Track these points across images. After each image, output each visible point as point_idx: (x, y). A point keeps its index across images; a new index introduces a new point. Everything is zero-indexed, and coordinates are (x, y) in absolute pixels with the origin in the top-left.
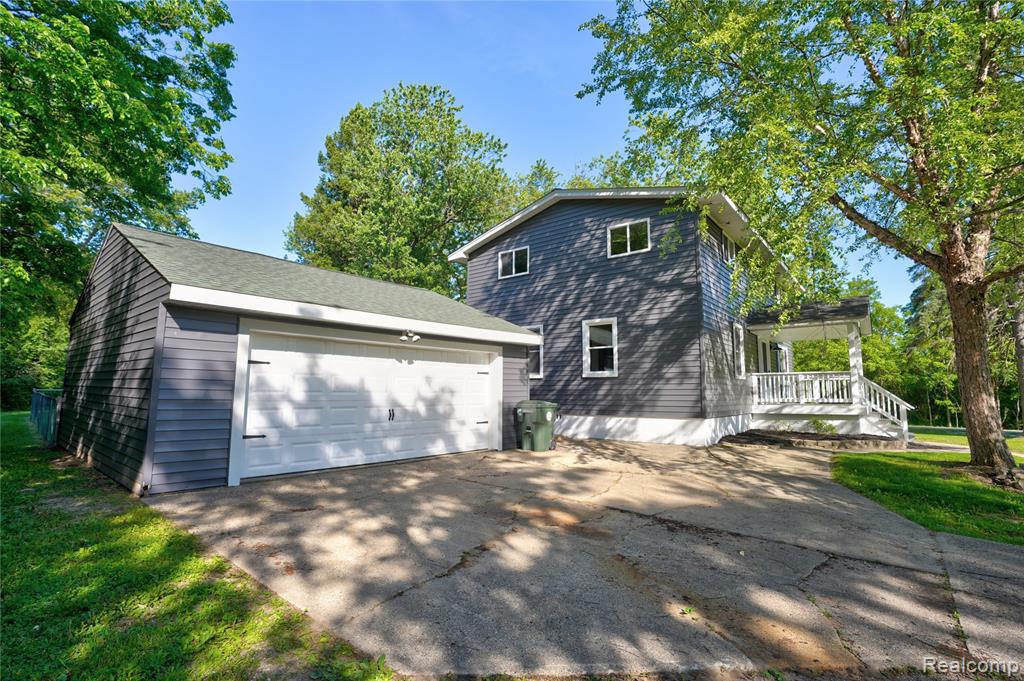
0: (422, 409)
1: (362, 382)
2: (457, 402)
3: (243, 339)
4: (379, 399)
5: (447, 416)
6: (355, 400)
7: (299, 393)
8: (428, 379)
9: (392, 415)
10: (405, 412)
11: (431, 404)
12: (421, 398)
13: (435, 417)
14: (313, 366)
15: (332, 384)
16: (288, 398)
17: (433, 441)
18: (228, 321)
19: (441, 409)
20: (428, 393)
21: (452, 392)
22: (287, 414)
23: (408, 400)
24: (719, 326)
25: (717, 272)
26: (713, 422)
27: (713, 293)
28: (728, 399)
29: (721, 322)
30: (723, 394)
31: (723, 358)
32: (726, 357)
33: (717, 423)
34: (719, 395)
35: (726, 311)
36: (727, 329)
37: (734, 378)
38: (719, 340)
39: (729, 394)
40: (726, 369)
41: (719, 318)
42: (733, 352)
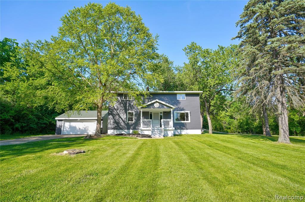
0: (83, 129)
1: (75, 126)
2: (89, 128)
3: (63, 122)
4: (78, 128)
5: (87, 130)
6: (75, 128)
7: (68, 127)
8: (85, 125)
9: (80, 129)
10: (81, 129)
11: (85, 129)
12: (83, 127)
13: (85, 130)
14: (70, 124)
15: (72, 126)
16: (67, 127)
17: (85, 133)
18: (61, 120)
19: (86, 129)
20: (84, 127)
21: (88, 127)
22: (67, 129)
23: (81, 128)
24: (118, 113)
25: (119, 103)
26: (112, 131)
27: (116, 107)
28: (121, 127)
29: (119, 112)
30: (118, 126)
31: (119, 119)
32: (122, 119)
33: (114, 131)
34: (116, 126)
35: (123, 109)
36: (123, 113)
37: (126, 123)
38: (117, 116)
39: (122, 126)
40: (121, 121)
41: (118, 111)
42: (127, 117)
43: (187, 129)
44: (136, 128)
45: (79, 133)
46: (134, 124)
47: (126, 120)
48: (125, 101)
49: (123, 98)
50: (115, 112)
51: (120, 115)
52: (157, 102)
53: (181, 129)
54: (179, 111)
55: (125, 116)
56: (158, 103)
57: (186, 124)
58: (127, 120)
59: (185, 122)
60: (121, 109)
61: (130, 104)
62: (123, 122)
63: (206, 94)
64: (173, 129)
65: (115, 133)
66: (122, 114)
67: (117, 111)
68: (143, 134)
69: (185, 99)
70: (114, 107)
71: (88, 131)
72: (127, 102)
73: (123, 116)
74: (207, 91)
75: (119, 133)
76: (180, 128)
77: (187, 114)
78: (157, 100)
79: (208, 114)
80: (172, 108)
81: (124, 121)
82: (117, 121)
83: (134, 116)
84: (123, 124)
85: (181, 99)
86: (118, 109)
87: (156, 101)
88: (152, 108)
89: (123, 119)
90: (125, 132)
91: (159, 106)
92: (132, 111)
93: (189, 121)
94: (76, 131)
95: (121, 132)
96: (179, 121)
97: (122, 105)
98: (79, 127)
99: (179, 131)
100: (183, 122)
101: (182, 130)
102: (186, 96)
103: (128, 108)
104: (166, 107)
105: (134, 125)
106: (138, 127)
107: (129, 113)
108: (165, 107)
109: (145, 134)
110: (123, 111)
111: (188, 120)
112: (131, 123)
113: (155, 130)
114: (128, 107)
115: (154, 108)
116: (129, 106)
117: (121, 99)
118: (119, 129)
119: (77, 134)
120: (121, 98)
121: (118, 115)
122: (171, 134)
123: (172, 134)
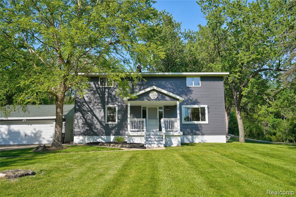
0: (33, 135)
1: (19, 130)
2: (42, 134)
4: (22, 134)
5: (39, 137)
6: (18, 133)
7: (6, 133)
8: (35, 129)
9: (26, 135)
10: (28, 136)
11: (35, 134)
12: (32, 133)
14: (9, 128)
15: (12, 131)
16: (4, 134)
17: (35, 142)
19: (38, 135)
20: (34, 132)
21: (41, 132)
23: (29, 133)
24: (90, 109)
25: (92, 92)
26: (81, 138)
27: (87, 99)
28: (95, 131)
29: (93, 107)
30: (91, 129)
31: (93, 118)
32: (97, 118)
33: (85, 138)
34: (87, 130)
35: (99, 103)
36: (99, 108)
37: (104, 124)
38: (89, 113)
39: (97, 129)
40: (96, 122)
41: (91, 106)
42: (105, 115)
43: (203, 135)
44: (121, 132)
45: (25, 142)
46: (116, 126)
47: (103, 120)
48: (102, 89)
49: (98, 84)
50: (85, 107)
51: (93, 112)
52: (154, 90)
53: (193, 135)
54: (190, 104)
55: (102, 114)
56: (155, 93)
57: (201, 126)
58: (105, 120)
59: (200, 122)
60: (95, 102)
61: (110, 94)
62: (99, 124)
63: (235, 77)
64: (180, 134)
65: (86, 141)
66: (98, 110)
67: (88, 106)
68: (132, 142)
69: (200, 86)
70: (84, 98)
71: (41, 139)
72: (105, 90)
73: (100, 114)
74: (236, 73)
75: (92, 142)
76: (192, 133)
77: (203, 109)
78: (155, 88)
79: (238, 110)
80: (178, 100)
81: (100, 122)
82: (89, 121)
83: (117, 114)
84: (98, 126)
85: (193, 86)
86: (90, 102)
87: (152, 89)
88: (145, 100)
89: (100, 118)
90: (102, 139)
91: (157, 97)
92: (114, 105)
93: (207, 122)
94: (19, 139)
95: (96, 140)
96: (190, 121)
97: (97, 95)
98: (25, 133)
99: (190, 137)
100: (196, 122)
101: (195, 136)
102: (201, 81)
103: (106, 100)
104: (169, 98)
105: (116, 128)
106: (123, 132)
107: (109, 108)
108: (167, 98)
109: (135, 142)
110: (100, 105)
111: (205, 121)
112: (113, 124)
113: (152, 137)
114: (108, 99)
115: (150, 99)
116: (108, 97)
117: (95, 86)
118: (92, 135)
119: (21, 143)
120: (95, 84)
121: (91, 111)
122: (177, 143)
123: (179, 141)
